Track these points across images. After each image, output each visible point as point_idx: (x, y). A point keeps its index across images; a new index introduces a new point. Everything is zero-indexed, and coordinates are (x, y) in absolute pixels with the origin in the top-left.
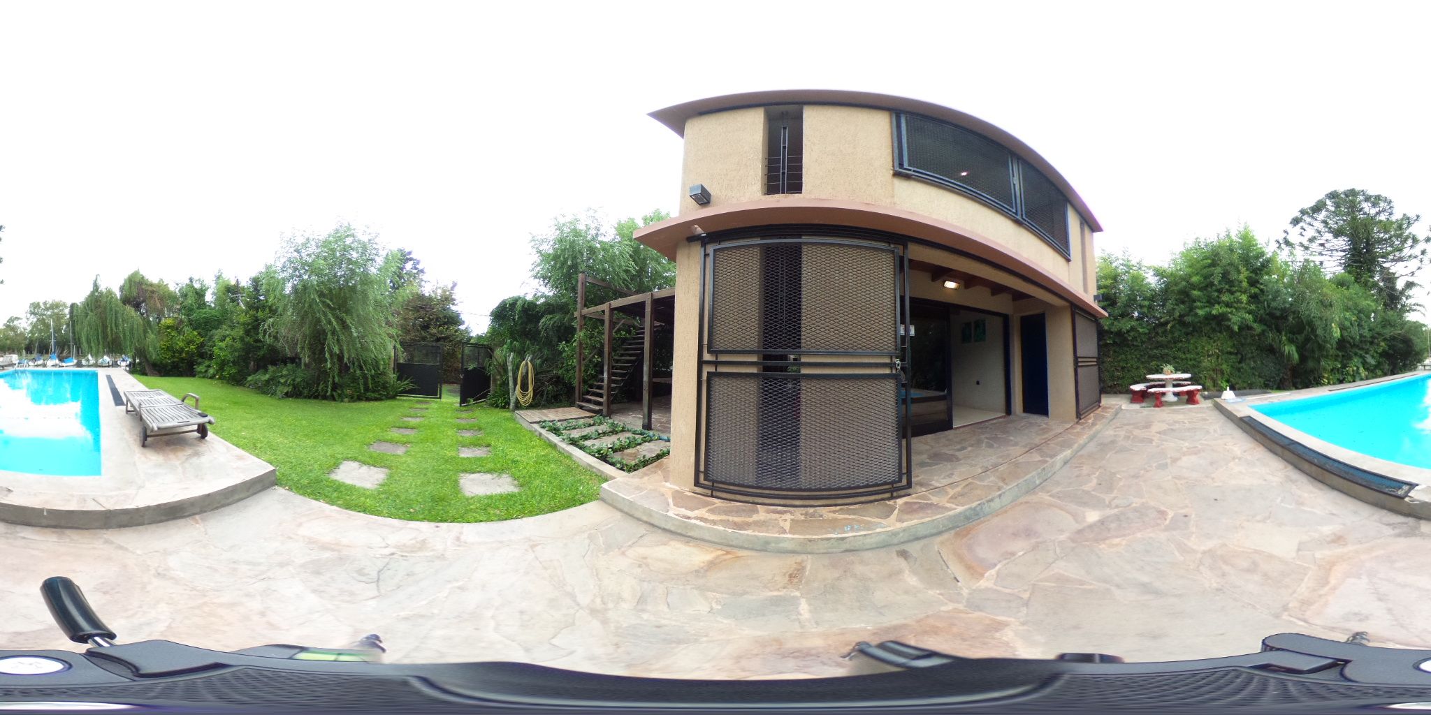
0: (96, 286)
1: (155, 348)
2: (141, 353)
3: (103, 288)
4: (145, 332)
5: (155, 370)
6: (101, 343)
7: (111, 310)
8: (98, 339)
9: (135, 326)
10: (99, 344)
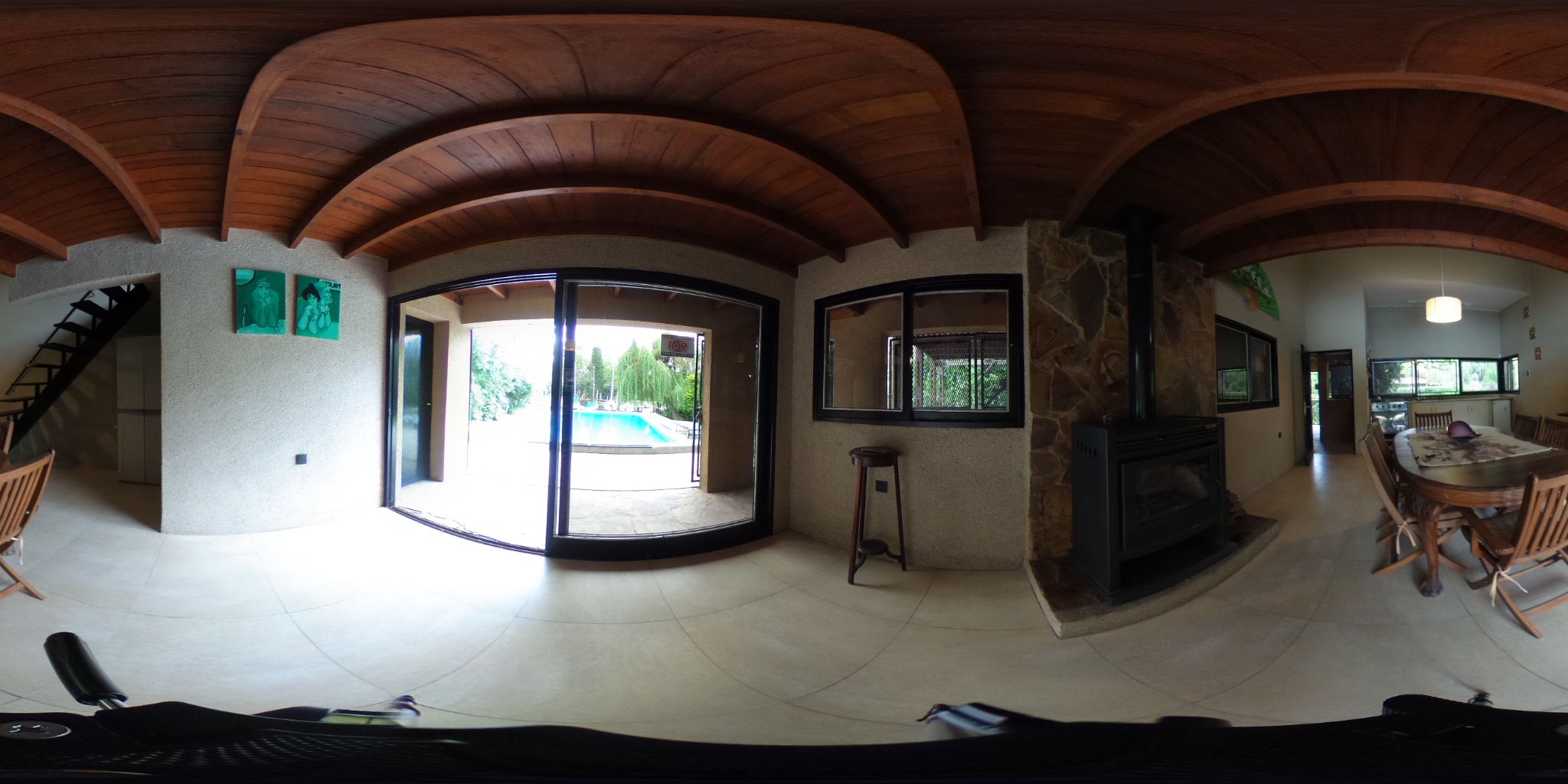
0: (634, 344)
1: (681, 399)
2: (669, 401)
3: (639, 346)
4: (673, 385)
5: (681, 416)
6: (636, 392)
7: (647, 364)
8: (633, 388)
9: (666, 380)
10: (634, 393)
